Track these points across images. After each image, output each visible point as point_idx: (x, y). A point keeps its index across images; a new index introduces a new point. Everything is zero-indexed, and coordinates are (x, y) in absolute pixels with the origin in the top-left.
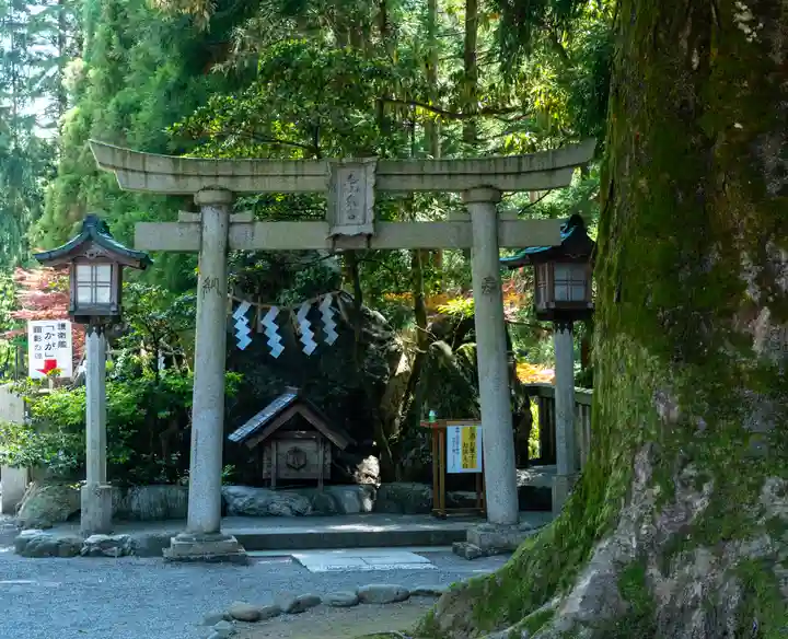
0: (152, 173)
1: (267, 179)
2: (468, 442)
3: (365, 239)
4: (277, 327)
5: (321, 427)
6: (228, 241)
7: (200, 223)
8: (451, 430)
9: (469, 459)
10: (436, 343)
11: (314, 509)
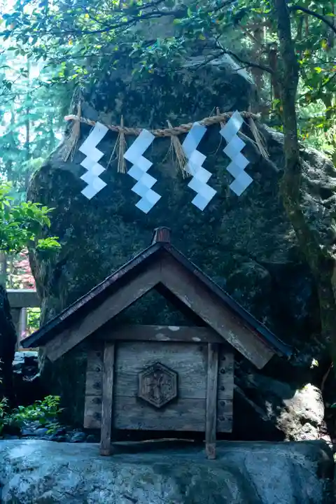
4: (150, 164)
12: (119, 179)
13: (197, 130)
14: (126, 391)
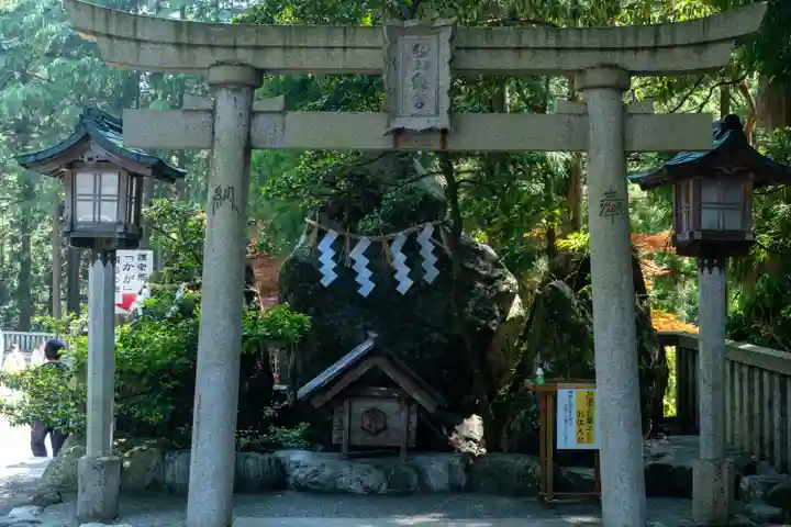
0: (146, 41)
1: (303, 52)
2: (584, 409)
3: (439, 136)
4: (368, 261)
5: (404, 383)
6: (249, 138)
7: (212, 112)
8: (563, 394)
9: (585, 432)
10: (553, 283)
11: (389, 487)
12: (346, 272)
13: (400, 238)
14: (357, 424)
